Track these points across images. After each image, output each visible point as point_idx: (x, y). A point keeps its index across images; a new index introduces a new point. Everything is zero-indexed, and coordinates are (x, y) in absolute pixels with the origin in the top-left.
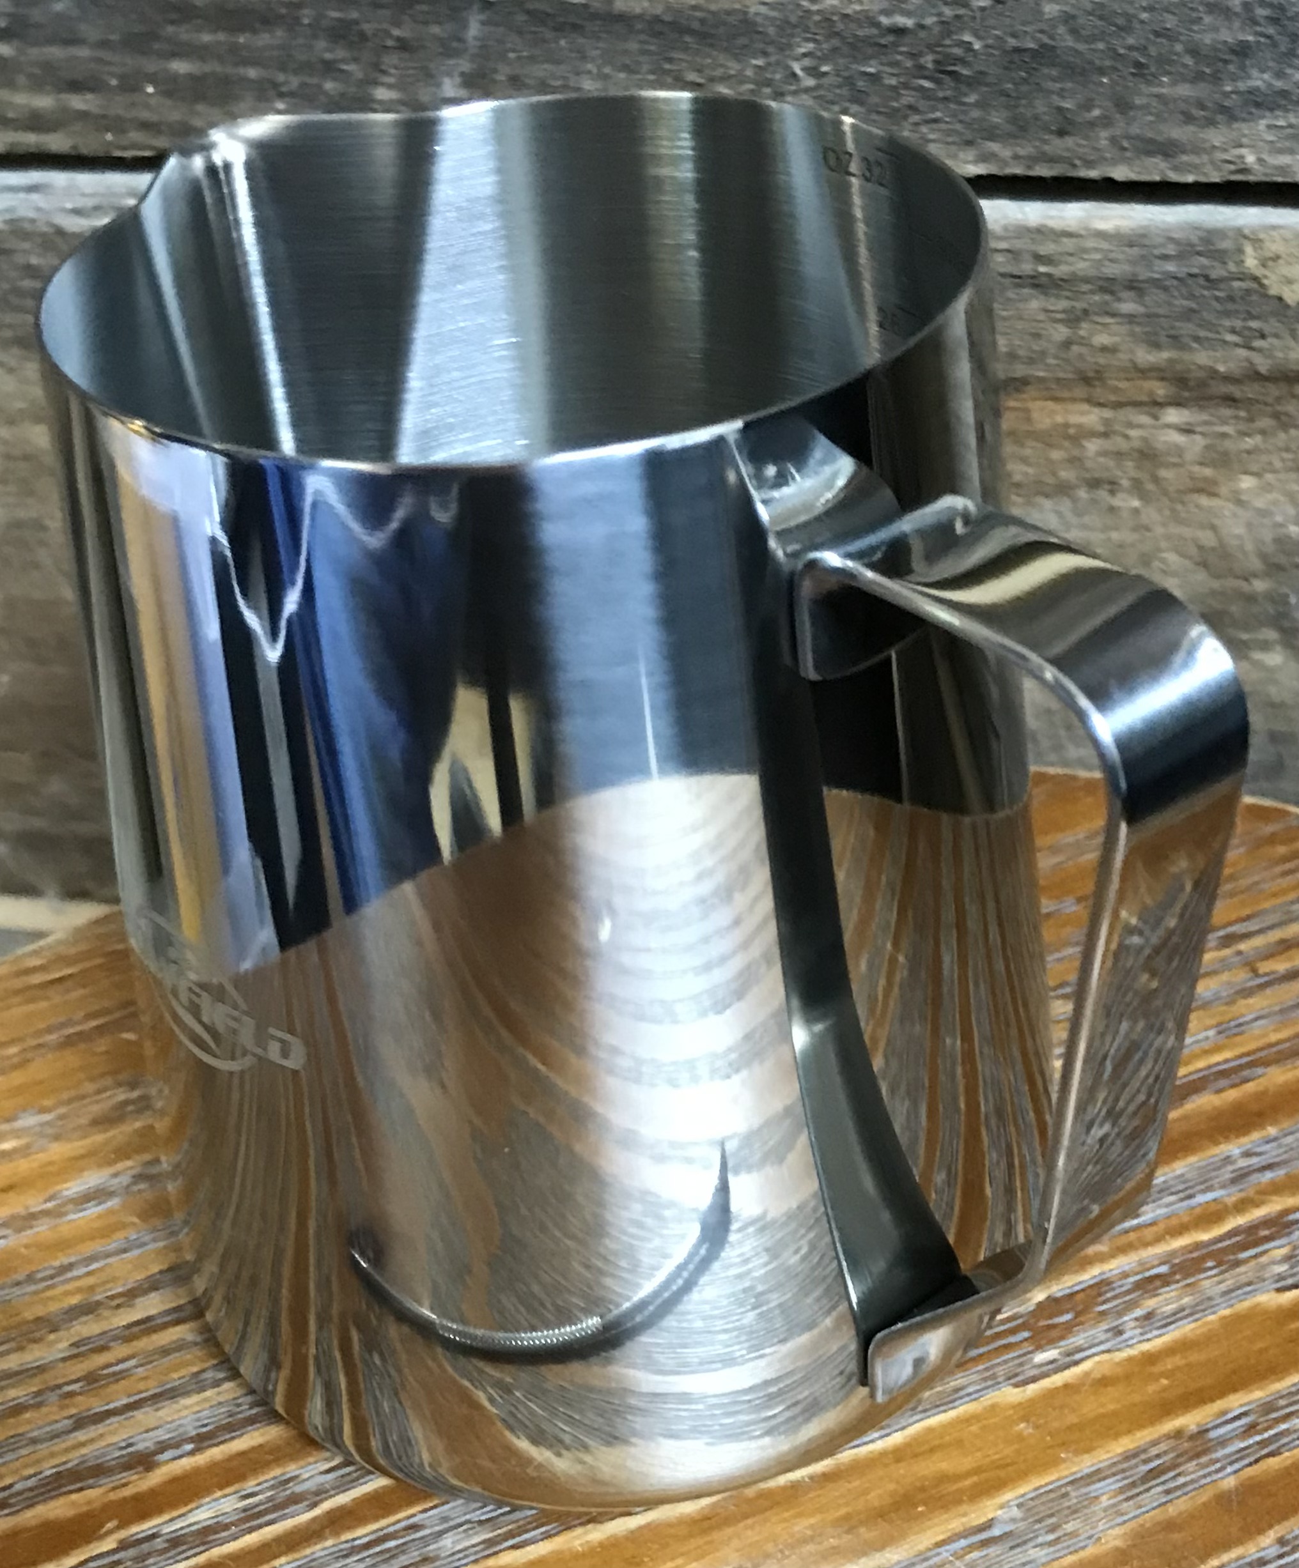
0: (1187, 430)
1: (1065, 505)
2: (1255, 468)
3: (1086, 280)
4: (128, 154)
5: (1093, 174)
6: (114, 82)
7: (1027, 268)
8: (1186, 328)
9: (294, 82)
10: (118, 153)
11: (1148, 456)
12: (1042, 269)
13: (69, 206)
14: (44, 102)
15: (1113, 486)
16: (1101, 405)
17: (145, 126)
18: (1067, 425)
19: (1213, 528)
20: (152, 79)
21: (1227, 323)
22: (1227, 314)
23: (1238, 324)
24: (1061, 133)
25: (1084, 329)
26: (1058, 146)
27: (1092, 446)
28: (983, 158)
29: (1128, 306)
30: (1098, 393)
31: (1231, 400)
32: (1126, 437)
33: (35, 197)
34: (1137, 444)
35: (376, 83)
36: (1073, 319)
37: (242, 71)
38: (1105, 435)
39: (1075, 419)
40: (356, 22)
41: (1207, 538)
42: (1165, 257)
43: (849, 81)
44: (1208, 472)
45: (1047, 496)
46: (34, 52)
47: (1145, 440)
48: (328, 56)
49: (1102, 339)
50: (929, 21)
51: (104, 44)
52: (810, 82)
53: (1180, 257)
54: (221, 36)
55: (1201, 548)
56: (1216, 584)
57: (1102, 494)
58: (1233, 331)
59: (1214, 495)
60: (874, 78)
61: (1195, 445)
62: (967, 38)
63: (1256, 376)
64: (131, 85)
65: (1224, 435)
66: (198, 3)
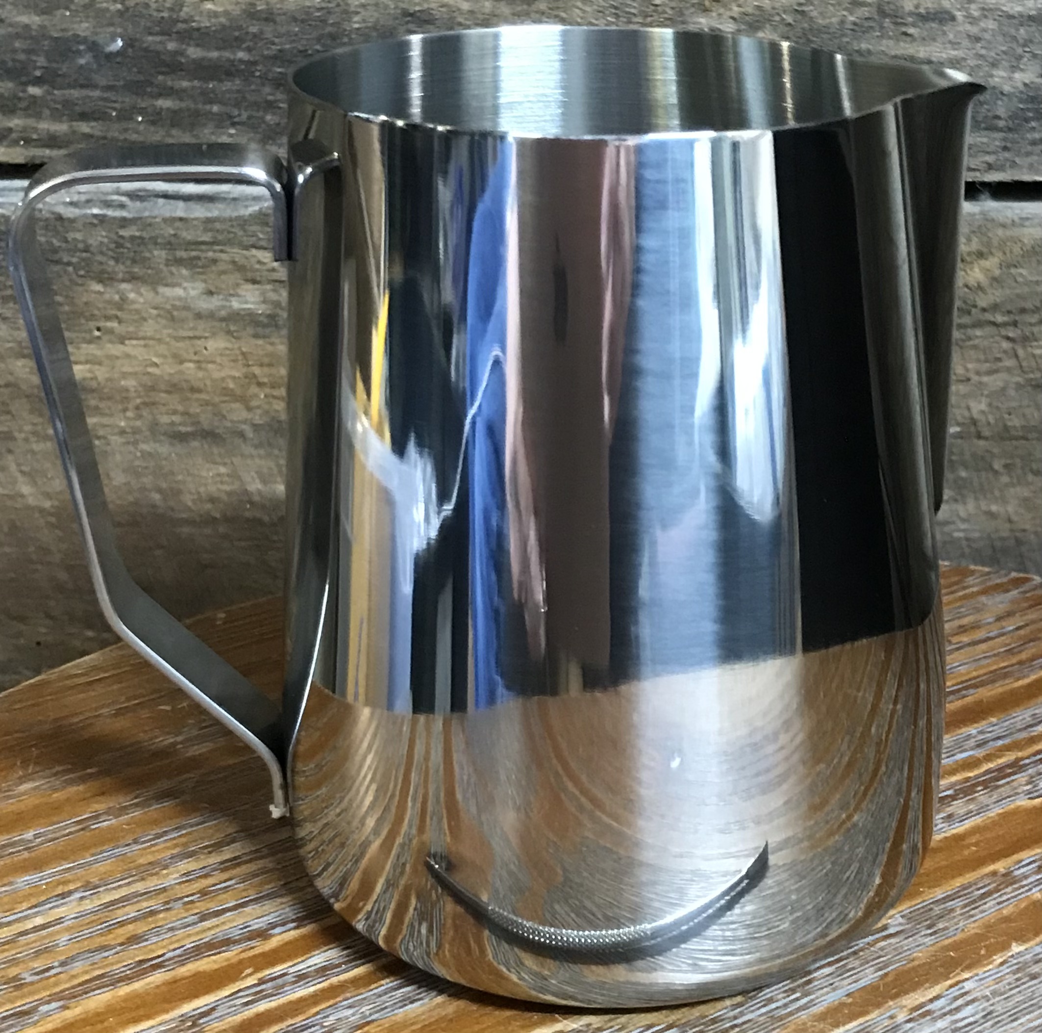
6: (114, 114)
9: (245, 115)
14: (61, 128)
20: (142, 111)
37: (208, 107)
46: (57, 94)
48: (270, 98)
51: (109, 88)
54: (196, 83)
64: (126, 116)
66: (183, 60)
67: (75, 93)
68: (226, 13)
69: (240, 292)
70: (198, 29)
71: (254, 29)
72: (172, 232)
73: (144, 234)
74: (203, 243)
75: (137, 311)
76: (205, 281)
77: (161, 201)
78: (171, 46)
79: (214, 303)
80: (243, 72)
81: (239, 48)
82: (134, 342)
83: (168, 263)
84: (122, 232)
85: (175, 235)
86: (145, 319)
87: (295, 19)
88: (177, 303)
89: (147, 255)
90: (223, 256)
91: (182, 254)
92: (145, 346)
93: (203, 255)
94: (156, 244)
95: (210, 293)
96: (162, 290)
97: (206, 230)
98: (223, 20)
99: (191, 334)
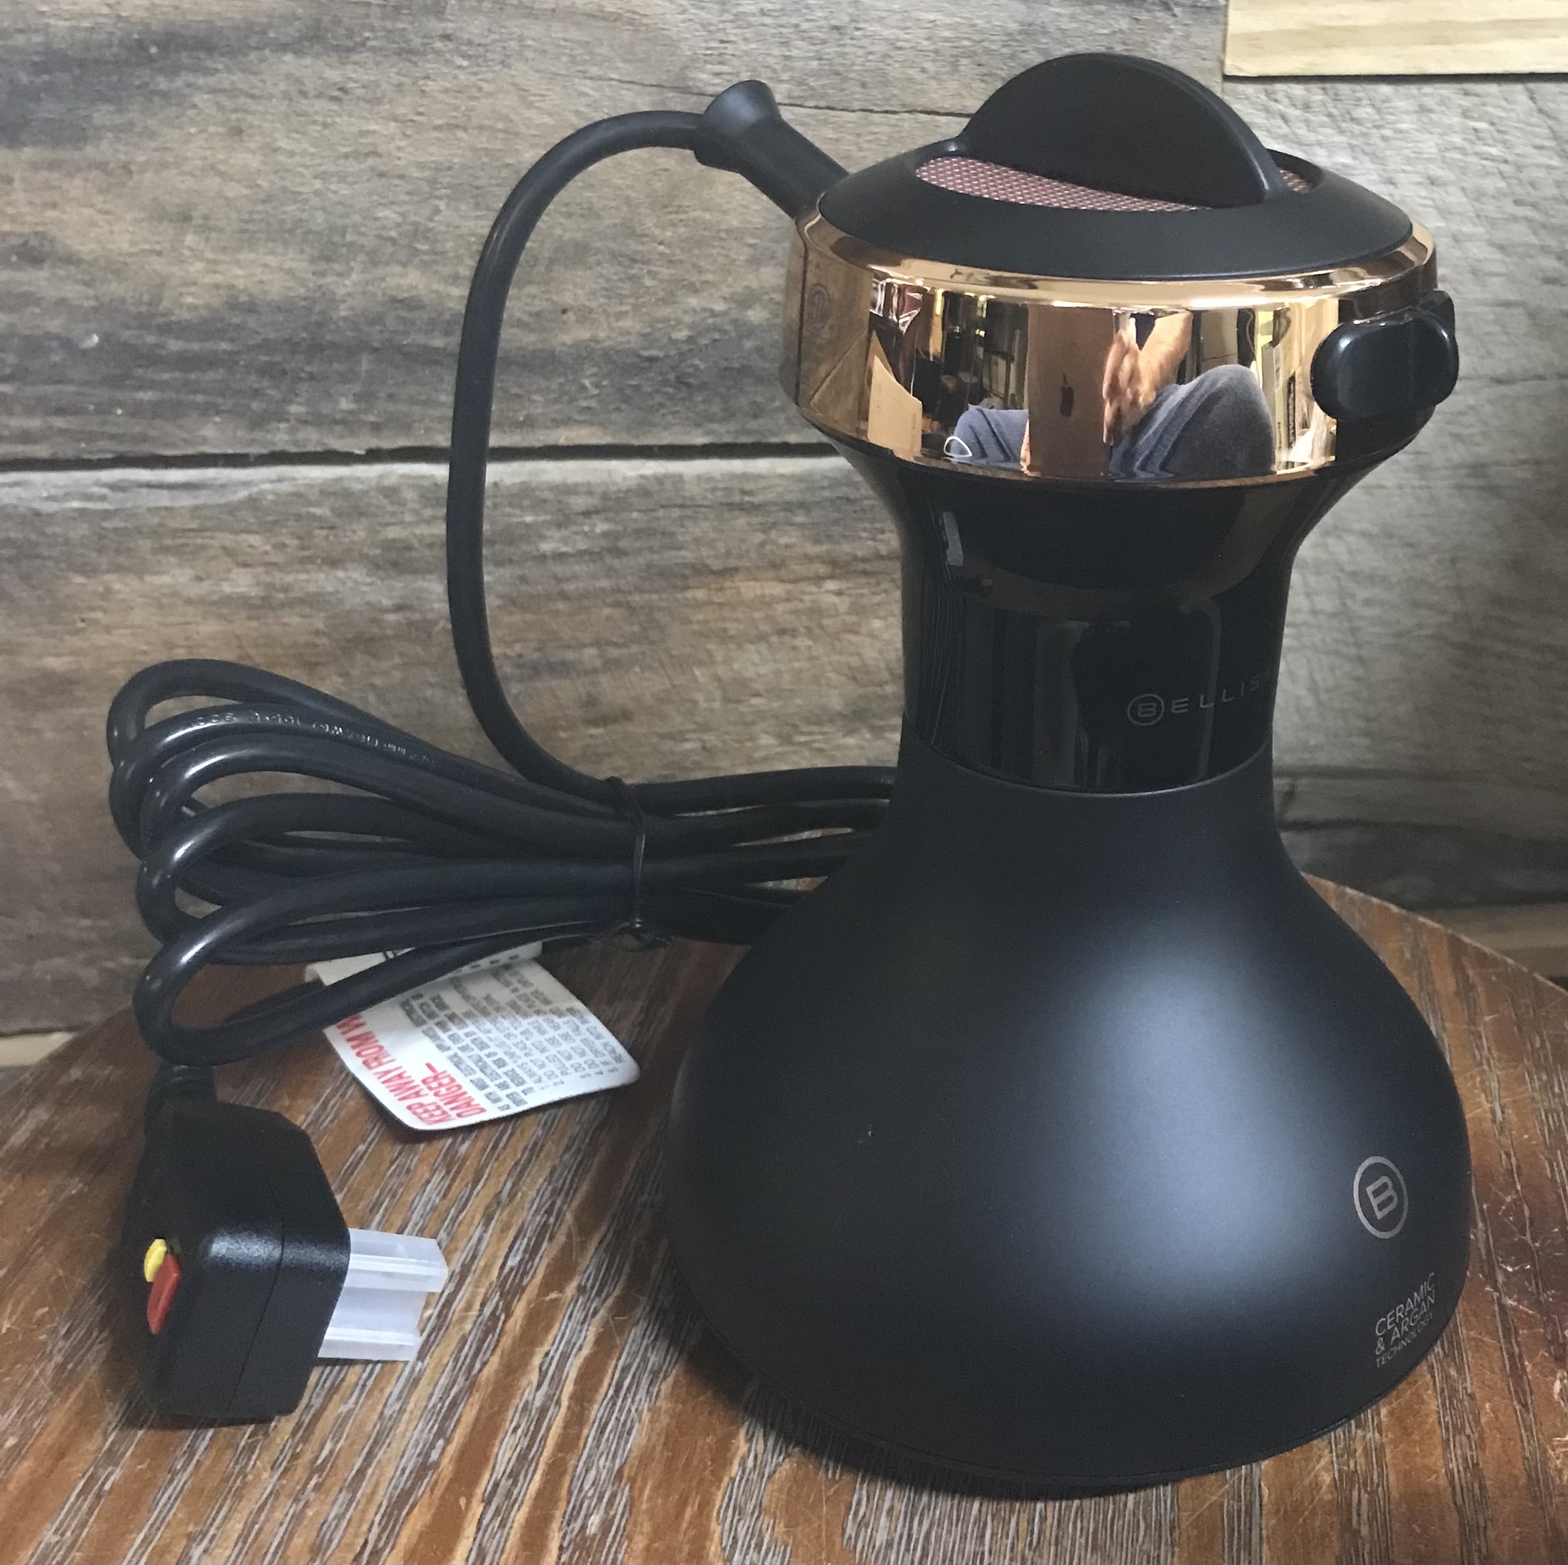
0: (840, 593)
1: (763, 648)
2: (882, 614)
3: (774, 504)
4: (96, 457)
5: (775, 440)
6: (91, 407)
7: (737, 498)
8: (836, 530)
9: (230, 403)
10: (86, 456)
11: (815, 611)
12: (747, 499)
13: (45, 494)
14: (35, 423)
15: (794, 633)
16: (783, 581)
17: (112, 437)
18: (763, 596)
19: (859, 655)
20: (121, 405)
21: (861, 525)
22: (861, 520)
23: (868, 525)
24: (755, 416)
25: (773, 534)
26: (753, 424)
27: (780, 608)
28: (707, 433)
29: (800, 519)
30: (783, 573)
31: (865, 573)
32: (801, 601)
33: (17, 490)
34: (808, 604)
35: (291, 402)
36: (765, 529)
37: (191, 397)
38: (788, 600)
39: (767, 592)
40: (279, 363)
41: (854, 661)
42: (823, 488)
43: (620, 390)
44: (854, 619)
45: (752, 642)
46: (30, 391)
47: (813, 601)
48: (256, 386)
49: (784, 540)
50: (673, 352)
51: (87, 383)
52: (596, 392)
53: (830, 487)
54: (177, 374)
55: (850, 668)
56: (861, 691)
57: (787, 639)
58: (865, 530)
59: (857, 633)
60: (637, 388)
61: (843, 604)
62: (697, 362)
63: (881, 557)
64: (104, 409)
65: (862, 595)
66: (163, 352)
67: (50, 389)
68: (207, 306)
69: (232, 576)
70: (179, 322)
71: (236, 320)
72: (157, 520)
73: (130, 525)
74: (190, 530)
75: (123, 601)
76: (193, 567)
77: (144, 491)
78: (151, 339)
79: (205, 587)
80: (228, 361)
81: (222, 339)
82: (122, 631)
83: (154, 552)
84: (107, 524)
85: (161, 525)
86: (132, 609)
87: (279, 309)
88: (166, 591)
89: (132, 545)
90: (212, 542)
91: (167, 542)
92: (133, 635)
93: (191, 542)
94: (140, 533)
95: (200, 579)
96: (148, 578)
97: (192, 518)
98: (204, 312)
99: (182, 620)
